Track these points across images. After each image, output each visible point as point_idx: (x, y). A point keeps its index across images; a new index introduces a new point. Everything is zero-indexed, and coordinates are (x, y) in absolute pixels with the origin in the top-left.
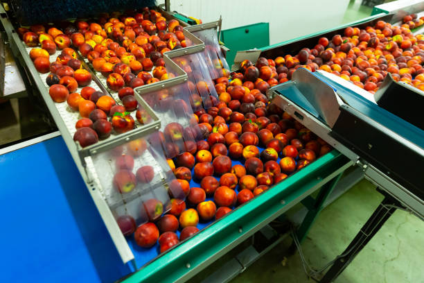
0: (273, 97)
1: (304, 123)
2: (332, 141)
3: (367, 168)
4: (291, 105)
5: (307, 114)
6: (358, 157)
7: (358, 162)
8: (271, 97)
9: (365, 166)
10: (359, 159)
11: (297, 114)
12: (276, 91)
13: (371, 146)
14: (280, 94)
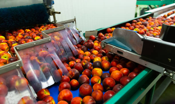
0: (104, 46)
1: (124, 56)
2: (143, 63)
3: (173, 75)
4: (115, 48)
5: (124, 50)
6: (164, 69)
7: (165, 72)
8: (103, 46)
9: (171, 74)
10: (165, 70)
11: (118, 52)
12: (105, 43)
13: (170, 60)
14: (107, 43)
